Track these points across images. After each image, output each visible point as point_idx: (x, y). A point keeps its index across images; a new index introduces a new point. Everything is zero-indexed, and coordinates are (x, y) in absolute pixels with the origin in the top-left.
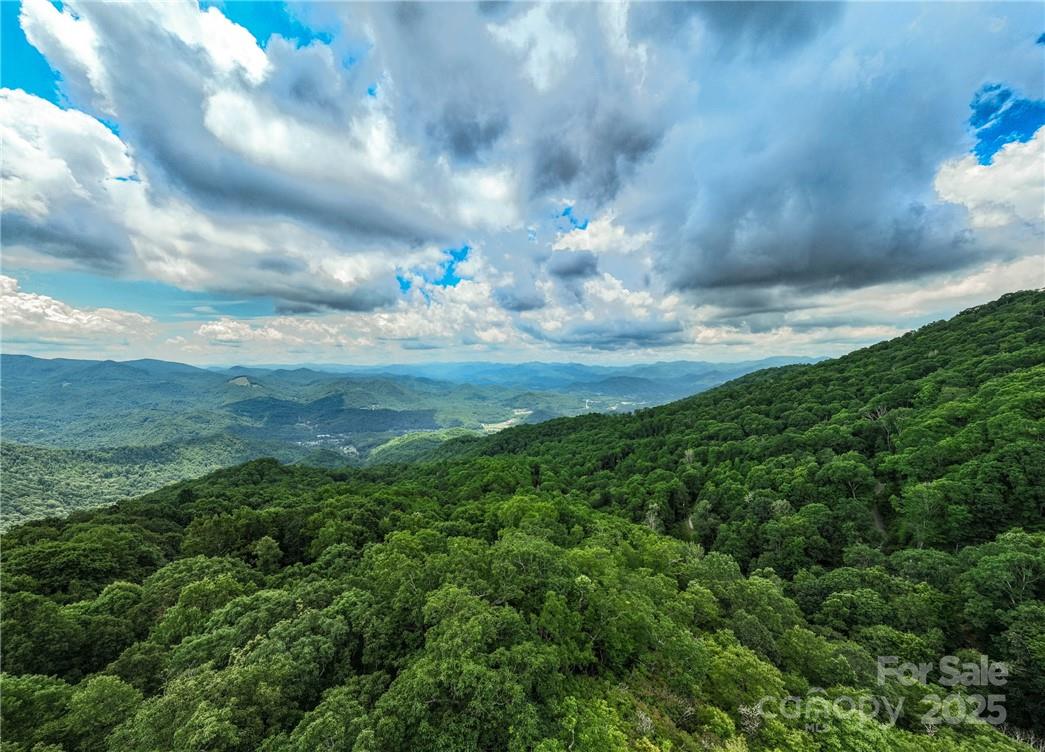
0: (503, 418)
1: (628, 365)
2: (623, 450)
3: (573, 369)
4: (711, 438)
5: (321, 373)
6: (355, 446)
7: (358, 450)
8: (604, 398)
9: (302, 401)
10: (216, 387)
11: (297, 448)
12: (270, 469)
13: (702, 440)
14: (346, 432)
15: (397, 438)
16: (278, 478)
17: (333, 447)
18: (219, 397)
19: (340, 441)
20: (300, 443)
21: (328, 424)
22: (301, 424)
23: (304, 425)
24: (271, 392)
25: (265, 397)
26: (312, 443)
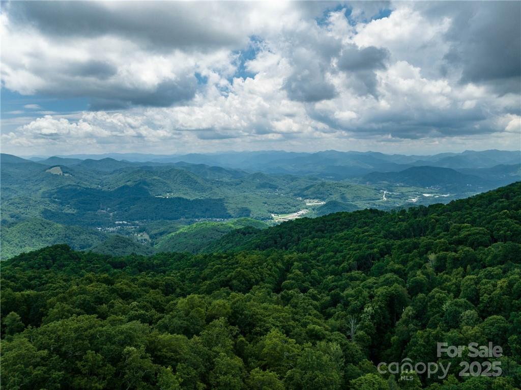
0: (294, 209)
1: (432, 154)
2: (381, 250)
3: (370, 157)
4: (460, 242)
5: (123, 162)
6: (148, 234)
7: (151, 237)
8: (404, 190)
9: (105, 189)
10: (35, 176)
11: (96, 233)
12: (62, 254)
13: (450, 244)
14: (141, 219)
15: (187, 227)
16: (66, 263)
17: (128, 233)
18: (37, 185)
19: (135, 228)
20: (100, 228)
21: (126, 211)
22: (102, 211)
23: (105, 211)
24: (79, 180)
25: (74, 185)
26: (110, 229)
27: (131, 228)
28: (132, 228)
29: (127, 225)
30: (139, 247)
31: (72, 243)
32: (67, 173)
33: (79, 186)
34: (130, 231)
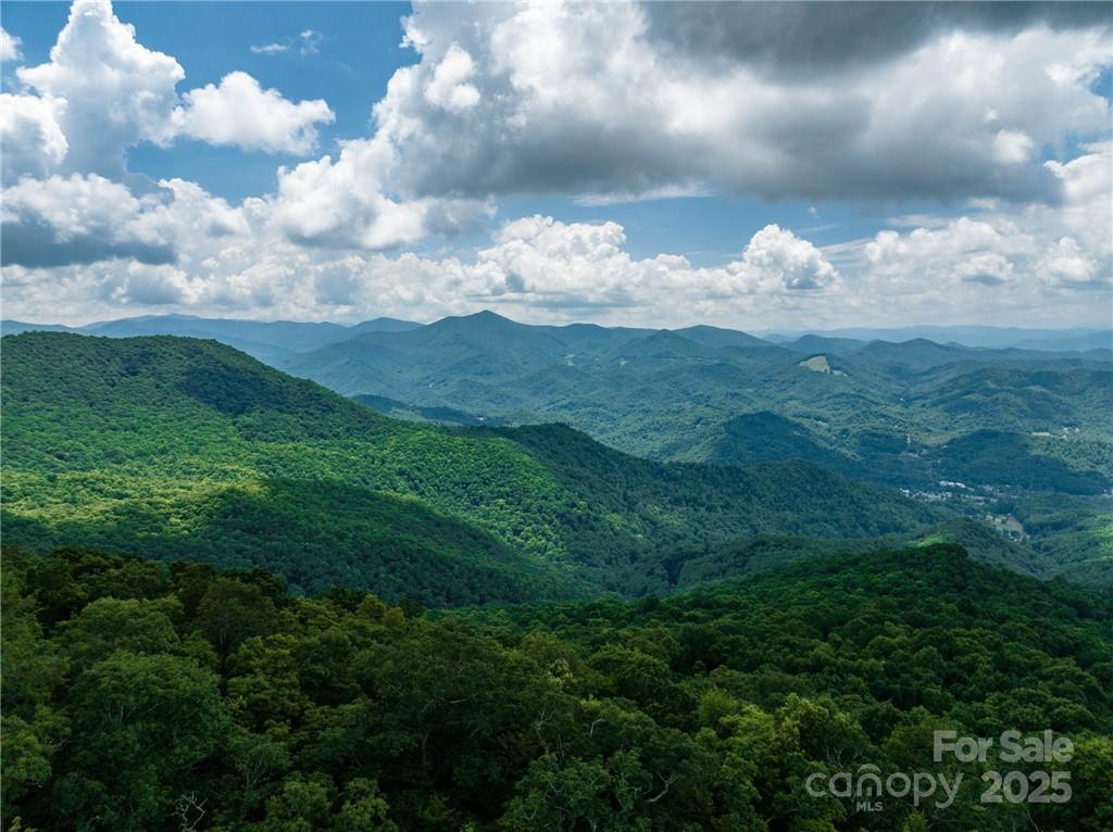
6: (1021, 521)
10: (780, 373)
18: (785, 390)
19: (986, 502)
20: (907, 491)
21: (964, 460)
22: (911, 454)
23: (916, 456)
24: (862, 386)
25: (852, 395)
26: (930, 496)
27: (977, 501)
28: (979, 501)
29: (965, 491)
30: (1012, 551)
31: (863, 516)
32: (838, 369)
33: (861, 397)
34: (977, 508)
